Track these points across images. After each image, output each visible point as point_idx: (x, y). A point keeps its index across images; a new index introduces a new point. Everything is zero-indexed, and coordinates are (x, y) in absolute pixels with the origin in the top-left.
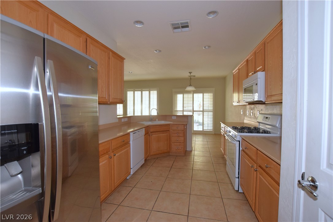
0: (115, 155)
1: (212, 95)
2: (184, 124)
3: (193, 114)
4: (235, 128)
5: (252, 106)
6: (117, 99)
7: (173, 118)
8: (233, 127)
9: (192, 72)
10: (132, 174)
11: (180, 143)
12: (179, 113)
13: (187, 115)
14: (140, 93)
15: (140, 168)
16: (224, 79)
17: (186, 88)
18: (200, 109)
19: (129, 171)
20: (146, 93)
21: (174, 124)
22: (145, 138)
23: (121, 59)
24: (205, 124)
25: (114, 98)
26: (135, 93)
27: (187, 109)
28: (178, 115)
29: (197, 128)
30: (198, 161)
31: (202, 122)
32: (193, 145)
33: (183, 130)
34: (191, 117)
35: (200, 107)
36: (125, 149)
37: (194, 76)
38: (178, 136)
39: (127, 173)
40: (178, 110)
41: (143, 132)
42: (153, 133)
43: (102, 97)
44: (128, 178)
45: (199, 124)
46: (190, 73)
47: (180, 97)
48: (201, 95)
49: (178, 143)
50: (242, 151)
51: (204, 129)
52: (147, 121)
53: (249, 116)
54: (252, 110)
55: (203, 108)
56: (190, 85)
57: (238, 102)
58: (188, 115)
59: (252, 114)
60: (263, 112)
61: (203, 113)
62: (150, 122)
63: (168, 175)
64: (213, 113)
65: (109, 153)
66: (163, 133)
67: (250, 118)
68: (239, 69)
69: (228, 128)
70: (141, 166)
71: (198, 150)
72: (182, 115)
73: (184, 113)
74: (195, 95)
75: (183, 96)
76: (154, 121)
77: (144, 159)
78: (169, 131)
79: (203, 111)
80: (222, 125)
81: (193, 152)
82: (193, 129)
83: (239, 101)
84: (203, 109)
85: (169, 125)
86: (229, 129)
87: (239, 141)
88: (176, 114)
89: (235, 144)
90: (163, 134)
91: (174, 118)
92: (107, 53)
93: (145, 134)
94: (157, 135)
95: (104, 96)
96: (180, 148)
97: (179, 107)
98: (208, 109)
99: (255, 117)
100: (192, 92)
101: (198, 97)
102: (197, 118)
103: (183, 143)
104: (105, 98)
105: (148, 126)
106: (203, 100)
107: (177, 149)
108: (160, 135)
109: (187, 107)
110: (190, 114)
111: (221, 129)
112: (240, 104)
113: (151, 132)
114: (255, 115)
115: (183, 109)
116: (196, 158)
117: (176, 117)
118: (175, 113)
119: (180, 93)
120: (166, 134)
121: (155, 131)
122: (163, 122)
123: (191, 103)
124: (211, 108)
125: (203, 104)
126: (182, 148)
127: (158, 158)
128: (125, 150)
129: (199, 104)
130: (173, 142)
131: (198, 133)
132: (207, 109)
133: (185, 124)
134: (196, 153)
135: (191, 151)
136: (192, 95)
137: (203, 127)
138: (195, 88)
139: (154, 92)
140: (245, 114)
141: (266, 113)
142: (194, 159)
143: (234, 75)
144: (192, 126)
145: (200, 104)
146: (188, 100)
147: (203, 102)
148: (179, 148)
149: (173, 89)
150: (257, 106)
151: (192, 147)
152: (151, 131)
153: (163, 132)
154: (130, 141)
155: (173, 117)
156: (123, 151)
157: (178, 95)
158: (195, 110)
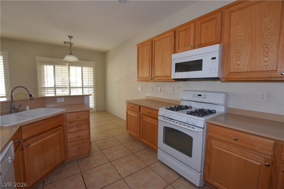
1: (93, 69)
2: (88, 110)
7: (58, 101)
9: (72, 37)
11: (83, 139)
21: (70, 113)
33: (87, 119)
38: (80, 130)
40: (46, 86)
42: (29, 141)
46: (70, 37)
48: (80, 68)
49: (79, 140)
53: (154, 93)
54: (159, 86)
55: (82, 84)
56: (71, 54)
57: (150, 78)
61: (83, 89)
64: (94, 89)
66: (52, 133)
73: (57, 91)
74: (72, 68)
75: (54, 68)
76: (21, 111)
78: (61, 125)
85: (61, 115)
90: (52, 135)
94: (40, 141)
96: (84, 148)
98: (89, 85)
99: (166, 93)
101: (76, 71)
106: (82, 75)
107: (79, 150)
108: (46, 138)
120: (57, 133)
121: (34, 134)
123: (67, 78)
124: (92, 84)
126: (86, 146)
130: (70, 142)
132: (87, 85)
136: (68, 68)
146: (62, 74)
147: (82, 77)
148: (81, 148)
149: (36, 57)
152: (25, 137)
153: (51, 131)
157: (45, 66)
158: (72, 86)
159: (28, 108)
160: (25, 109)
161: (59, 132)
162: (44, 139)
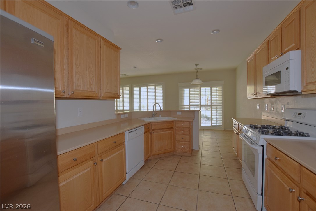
0: (103, 160)
1: (221, 88)
2: (189, 120)
3: (200, 109)
4: (254, 127)
5: (274, 99)
6: (112, 93)
7: (177, 114)
8: (250, 125)
9: (198, 65)
10: (128, 179)
11: (186, 141)
12: (185, 108)
13: (194, 110)
14: (146, 88)
15: (139, 170)
16: (234, 71)
17: (192, 82)
18: (207, 103)
19: (124, 177)
20: (151, 89)
21: (178, 121)
22: (145, 136)
23: (117, 49)
24: (214, 120)
25: (107, 92)
26: (141, 88)
27: (194, 103)
28: (184, 110)
29: (204, 123)
30: (206, 163)
31: (210, 117)
32: (201, 143)
33: (189, 127)
34: (198, 112)
35: (208, 102)
36: (118, 151)
37: (201, 69)
38: (184, 134)
39: (120, 180)
40: (184, 105)
41: (143, 129)
43: (89, 91)
44: (123, 183)
45: (208, 119)
46: (197, 65)
47: (186, 91)
48: (209, 89)
49: (183, 141)
50: (268, 160)
51: (212, 125)
52: (149, 117)
53: (268, 111)
54: (272, 103)
55: (211, 102)
56: (197, 78)
57: (254, 95)
58: (196, 110)
59: (272, 109)
60: (291, 107)
61: (211, 108)
62: (152, 118)
63: (170, 182)
64: (222, 107)
65: (95, 158)
67: (270, 113)
68: (255, 55)
69: (244, 126)
70: (141, 168)
71: (206, 149)
72: (189, 110)
73: (191, 108)
74: (203, 89)
76: (157, 117)
77: (144, 161)
78: (173, 128)
79: (211, 106)
80: (235, 122)
81: (200, 151)
82: (201, 125)
83: (256, 93)
84: (211, 104)
85: (172, 121)
86: (245, 128)
87: (263, 146)
88: (182, 110)
89: (257, 150)
90: (166, 132)
91: (179, 114)
92: (97, 40)
93: (145, 133)
94: (159, 133)
95: (94, 90)
96: (186, 148)
97: (186, 102)
98: (217, 104)
99: (278, 112)
100: (199, 86)
101: (206, 91)
102: (205, 112)
103: (188, 142)
104: (95, 92)
105: (149, 123)
106: (211, 94)
107: (182, 148)
108: (163, 132)
109: (194, 102)
110: (198, 109)
111: (233, 126)
112: (258, 97)
113: (153, 130)
114: (278, 110)
115: (190, 104)
116: (203, 159)
117: (181, 112)
118: (181, 108)
119: (186, 87)
120: (169, 132)
121: (157, 128)
122: (167, 119)
123: (199, 98)
124: (220, 102)
125: (211, 98)
126: (187, 147)
127: (161, 158)
128: (118, 153)
129: (206, 99)
130: (177, 141)
131: (206, 129)
132: (215, 103)
133: (191, 120)
134: (204, 152)
135: (198, 150)
136: (199, 89)
137: (211, 122)
138: (202, 81)
139: (159, 87)
140: (262, 108)
141: (296, 107)
142: (202, 160)
143: (248, 63)
144: (199, 122)
145: (208, 99)
146: (195, 95)
147: (211, 96)
148: (184, 148)
149: (179, 83)
150: (281, 98)
151: (199, 146)
152: (153, 128)
153: (166, 130)
154: (125, 141)
155: (177, 112)
156: (115, 155)
157: (184, 89)
158: (202, 104)
159: (160, 115)
160: (159, 117)
161: (171, 131)
162: (161, 133)
